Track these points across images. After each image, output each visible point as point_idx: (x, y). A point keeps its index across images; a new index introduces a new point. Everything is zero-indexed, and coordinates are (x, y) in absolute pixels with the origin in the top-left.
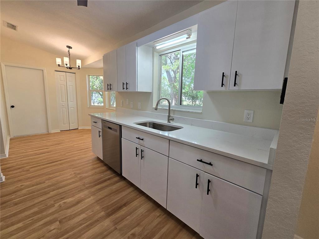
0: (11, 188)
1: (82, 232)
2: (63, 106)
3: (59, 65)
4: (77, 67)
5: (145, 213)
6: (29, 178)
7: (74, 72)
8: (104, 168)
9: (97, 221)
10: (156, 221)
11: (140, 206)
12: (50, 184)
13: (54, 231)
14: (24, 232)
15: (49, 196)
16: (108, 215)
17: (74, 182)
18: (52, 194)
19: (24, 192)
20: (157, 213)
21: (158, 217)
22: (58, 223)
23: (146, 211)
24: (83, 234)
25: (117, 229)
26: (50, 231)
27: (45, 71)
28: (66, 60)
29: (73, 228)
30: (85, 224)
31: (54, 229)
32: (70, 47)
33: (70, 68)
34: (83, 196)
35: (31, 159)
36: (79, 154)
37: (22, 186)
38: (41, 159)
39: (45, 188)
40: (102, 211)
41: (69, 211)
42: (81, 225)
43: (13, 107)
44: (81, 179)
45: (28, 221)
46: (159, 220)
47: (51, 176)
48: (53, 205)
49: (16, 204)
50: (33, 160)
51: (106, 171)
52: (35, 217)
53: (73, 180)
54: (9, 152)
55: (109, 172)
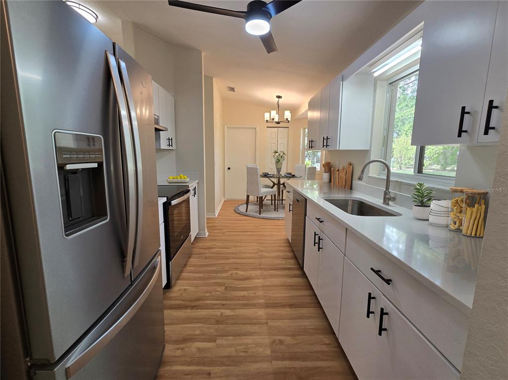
0: (208, 244)
1: (237, 307)
2: (272, 169)
3: (267, 121)
4: (286, 120)
5: (310, 329)
6: (222, 240)
7: (287, 126)
8: (290, 254)
9: (254, 305)
10: (317, 346)
11: (308, 318)
12: (234, 251)
13: (218, 293)
14: (201, 282)
15: (228, 261)
16: (267, 306)
17: (252, 258)
18: (232, 261)
19: (214, 250)
20: (326, 339)
21: (325, 344)
22: (224, 288)
23: (313, 327)
24: (237, 309)
25: (268, 324)
26: (216, 291)
27: (258, 129)
28: (274, 114)
29: (232, 299)
30: (243, 302)
31: (219, 291)
32: (279, 97)
33: (278, 123)
34: (254, 275)
35: (231, 223)
36: (271, 230)
37: (215, 245)
38: (237, 225)
39: (228, 253)
40: (263, 299)
41: (237, 282)
42: (239, 300)
43: (229, 169)
44: (261, 257)
45: (207, 275)
46: (324, 348)
47: (238, 244)
48: (227, 271)
49: (206, 258)
50: (232, 225)
51: (291, 258)
52: (212, 275)
53: (253, 255)
54: (219, 213)
55: (293, 261)
